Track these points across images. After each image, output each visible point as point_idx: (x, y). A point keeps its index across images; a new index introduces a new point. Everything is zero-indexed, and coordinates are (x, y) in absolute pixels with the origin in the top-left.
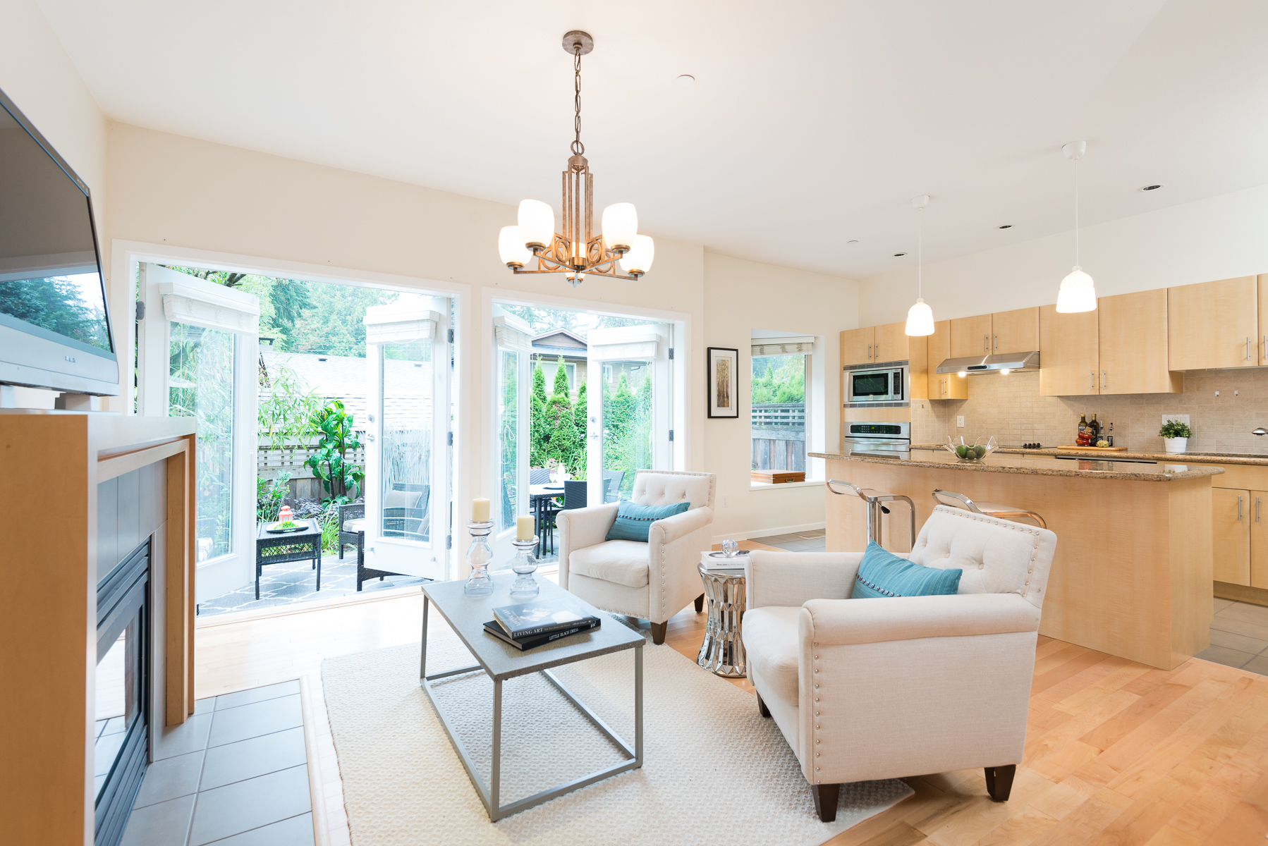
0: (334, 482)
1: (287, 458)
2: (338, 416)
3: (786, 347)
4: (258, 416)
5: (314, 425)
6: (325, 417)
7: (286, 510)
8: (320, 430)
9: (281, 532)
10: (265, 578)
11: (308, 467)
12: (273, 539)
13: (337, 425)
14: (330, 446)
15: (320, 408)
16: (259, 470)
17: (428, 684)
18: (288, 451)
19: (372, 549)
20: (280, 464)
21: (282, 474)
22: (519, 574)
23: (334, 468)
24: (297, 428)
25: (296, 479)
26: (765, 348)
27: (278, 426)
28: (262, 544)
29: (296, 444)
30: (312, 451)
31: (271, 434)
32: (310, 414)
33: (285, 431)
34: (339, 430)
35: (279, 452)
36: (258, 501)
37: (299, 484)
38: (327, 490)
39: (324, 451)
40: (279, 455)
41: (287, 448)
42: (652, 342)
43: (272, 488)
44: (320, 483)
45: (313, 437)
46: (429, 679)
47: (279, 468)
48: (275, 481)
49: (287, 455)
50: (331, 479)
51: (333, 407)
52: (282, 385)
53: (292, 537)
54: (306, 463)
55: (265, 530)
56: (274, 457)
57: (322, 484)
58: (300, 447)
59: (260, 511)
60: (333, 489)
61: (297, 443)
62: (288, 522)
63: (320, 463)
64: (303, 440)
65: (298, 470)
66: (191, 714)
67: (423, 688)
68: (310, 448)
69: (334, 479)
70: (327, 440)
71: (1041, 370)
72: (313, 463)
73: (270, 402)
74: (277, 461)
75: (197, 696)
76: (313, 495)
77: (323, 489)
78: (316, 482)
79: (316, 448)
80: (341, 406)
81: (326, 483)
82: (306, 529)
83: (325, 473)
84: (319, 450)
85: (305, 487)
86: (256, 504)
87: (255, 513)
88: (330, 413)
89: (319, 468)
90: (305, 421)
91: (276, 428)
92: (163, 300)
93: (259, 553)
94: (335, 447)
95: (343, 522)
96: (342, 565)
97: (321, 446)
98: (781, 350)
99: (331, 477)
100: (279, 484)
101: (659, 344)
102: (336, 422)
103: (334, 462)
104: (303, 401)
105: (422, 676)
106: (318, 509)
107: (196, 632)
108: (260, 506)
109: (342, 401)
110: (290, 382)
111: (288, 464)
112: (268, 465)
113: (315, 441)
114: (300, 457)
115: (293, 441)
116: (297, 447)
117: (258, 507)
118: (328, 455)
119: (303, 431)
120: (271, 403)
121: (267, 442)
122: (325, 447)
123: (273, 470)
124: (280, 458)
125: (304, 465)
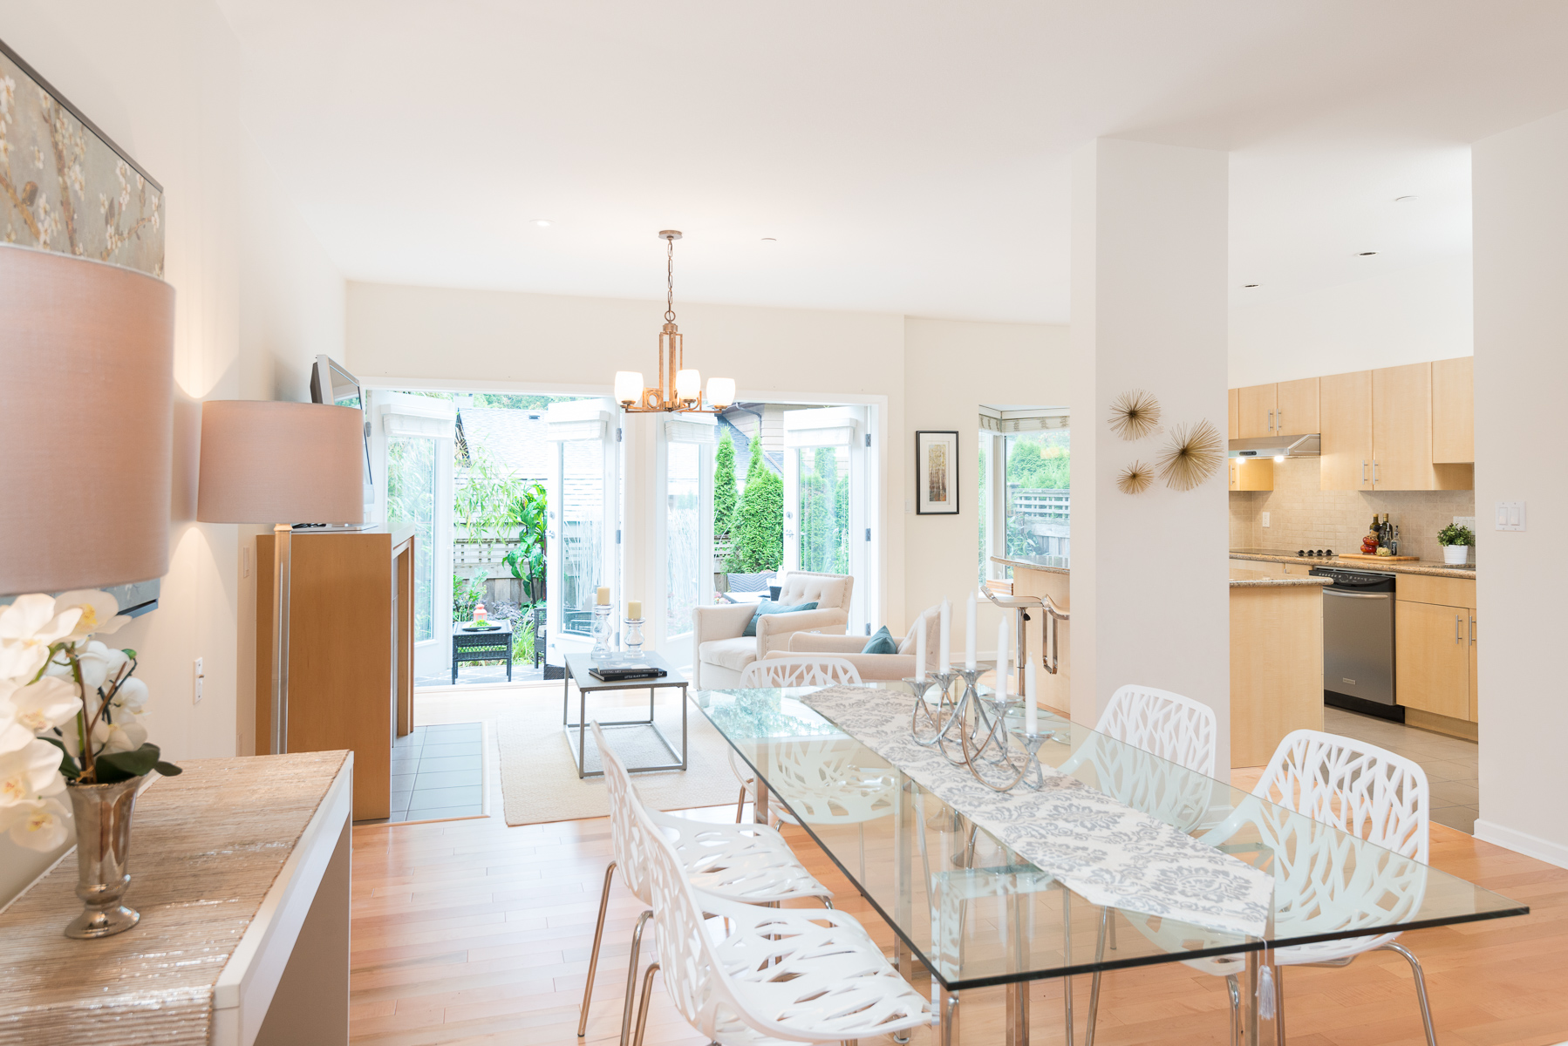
0: (535, 584)
1: (485, 554)
2: (538, 504)
3: (1047, 421)
4: (454, 503)
5: (512, 514)
6: (525, 505)
7: (481, 608)
8: (519, 520)
9: (475, 630)
10: (461, 680)
11: (507, 563)
12: (468, 636)
13: (538, 514)
14: (530, 540)
15: (520, 495)
16: (456, 567)
17: (568, 729)
18: (486, 546)
19: (553, 646)
20: (477, 561)
21: (478, 572)
22: (629, 645)
23: (535, 567)
24: (496, 518)
25: (494, 579)
26: (1021, 422)
27: (475, 515)
28: (458, 641)
29: (494, 538)
30: (512, 545)
31: (468, 524)
32: (509, 502)
33: (483, 522)
34: (541, 520)
35: (476, 546)
36: (455, 603)
37: (498, 585)
38: (528, 594)
39: (523, 546)
40: (477, 549)
41: (485, 541)
42: (847, 427)
43: (468, 588)
44: (520, 584)
45: (512, 528)
46: (570, 726)
47: (477, 565)
48: (472, 580)
49: (485, 550)
50: (531, 580)
51: (534, 492)
52: (480, 468)
53: (485, 635)
54: (504, 560)
55: (460, 629)
56: (471, 552)
57: (523, 587)
58: (498, 541)
59: (456, 613)
60: (533, 592)
61: (495, 536)
62: (482, 620)
63: (520, 560)
64: (501, 533)
65: (496, 568)
66: (411, 732)
67: (565, 732)
68: (509, 542)
69: (535, 581)
70: (527, 532)
71: (1322, 457)
72: (511, 561)
73: (467, 488)
74: (474, 557)
75: (415, 725)
76: (512, 598)
77: (523, 592)
78: (516, 582)
79: (516, 542)
80: (543, 491)
81: (526, 585)
82: (499, 628)
83: (525, 573)
84: (518, 545)
85: (505, 589)
86: (452, 606)
87: (452, 615)
88: (530, 499)
89: (518, 567)
90: (504, 510)
91: (474, 518)
92: (383, 418)
93: (455, 650)
94: (535, 541)
95: (538, 627)
96: (536, 673)
97: (521, 540)
98: (1040, 425)
99: (532, 578)
100: (475, 584)
101: (854, 429)
102: (536, 511)
103: (534, 559)
104: (501, 487)
105: (565, 723)
106: (515, 615)
107: (415, 695)
108: (457, 609)
109: (544, 484)
110: (487, 464)
111: (486, 560)
112: (466, 561)
113: (515, 533)
114: (499, 552)
115: (491, 534)
116: (495, 541)
117: (454, 610)
118: (528, 551)
119: (502, 521)
120: (468, 490)
121: (464, 534)
122: (524, 541)
123: (470, 567)
124: (477, 553)
125: (503, 563)
